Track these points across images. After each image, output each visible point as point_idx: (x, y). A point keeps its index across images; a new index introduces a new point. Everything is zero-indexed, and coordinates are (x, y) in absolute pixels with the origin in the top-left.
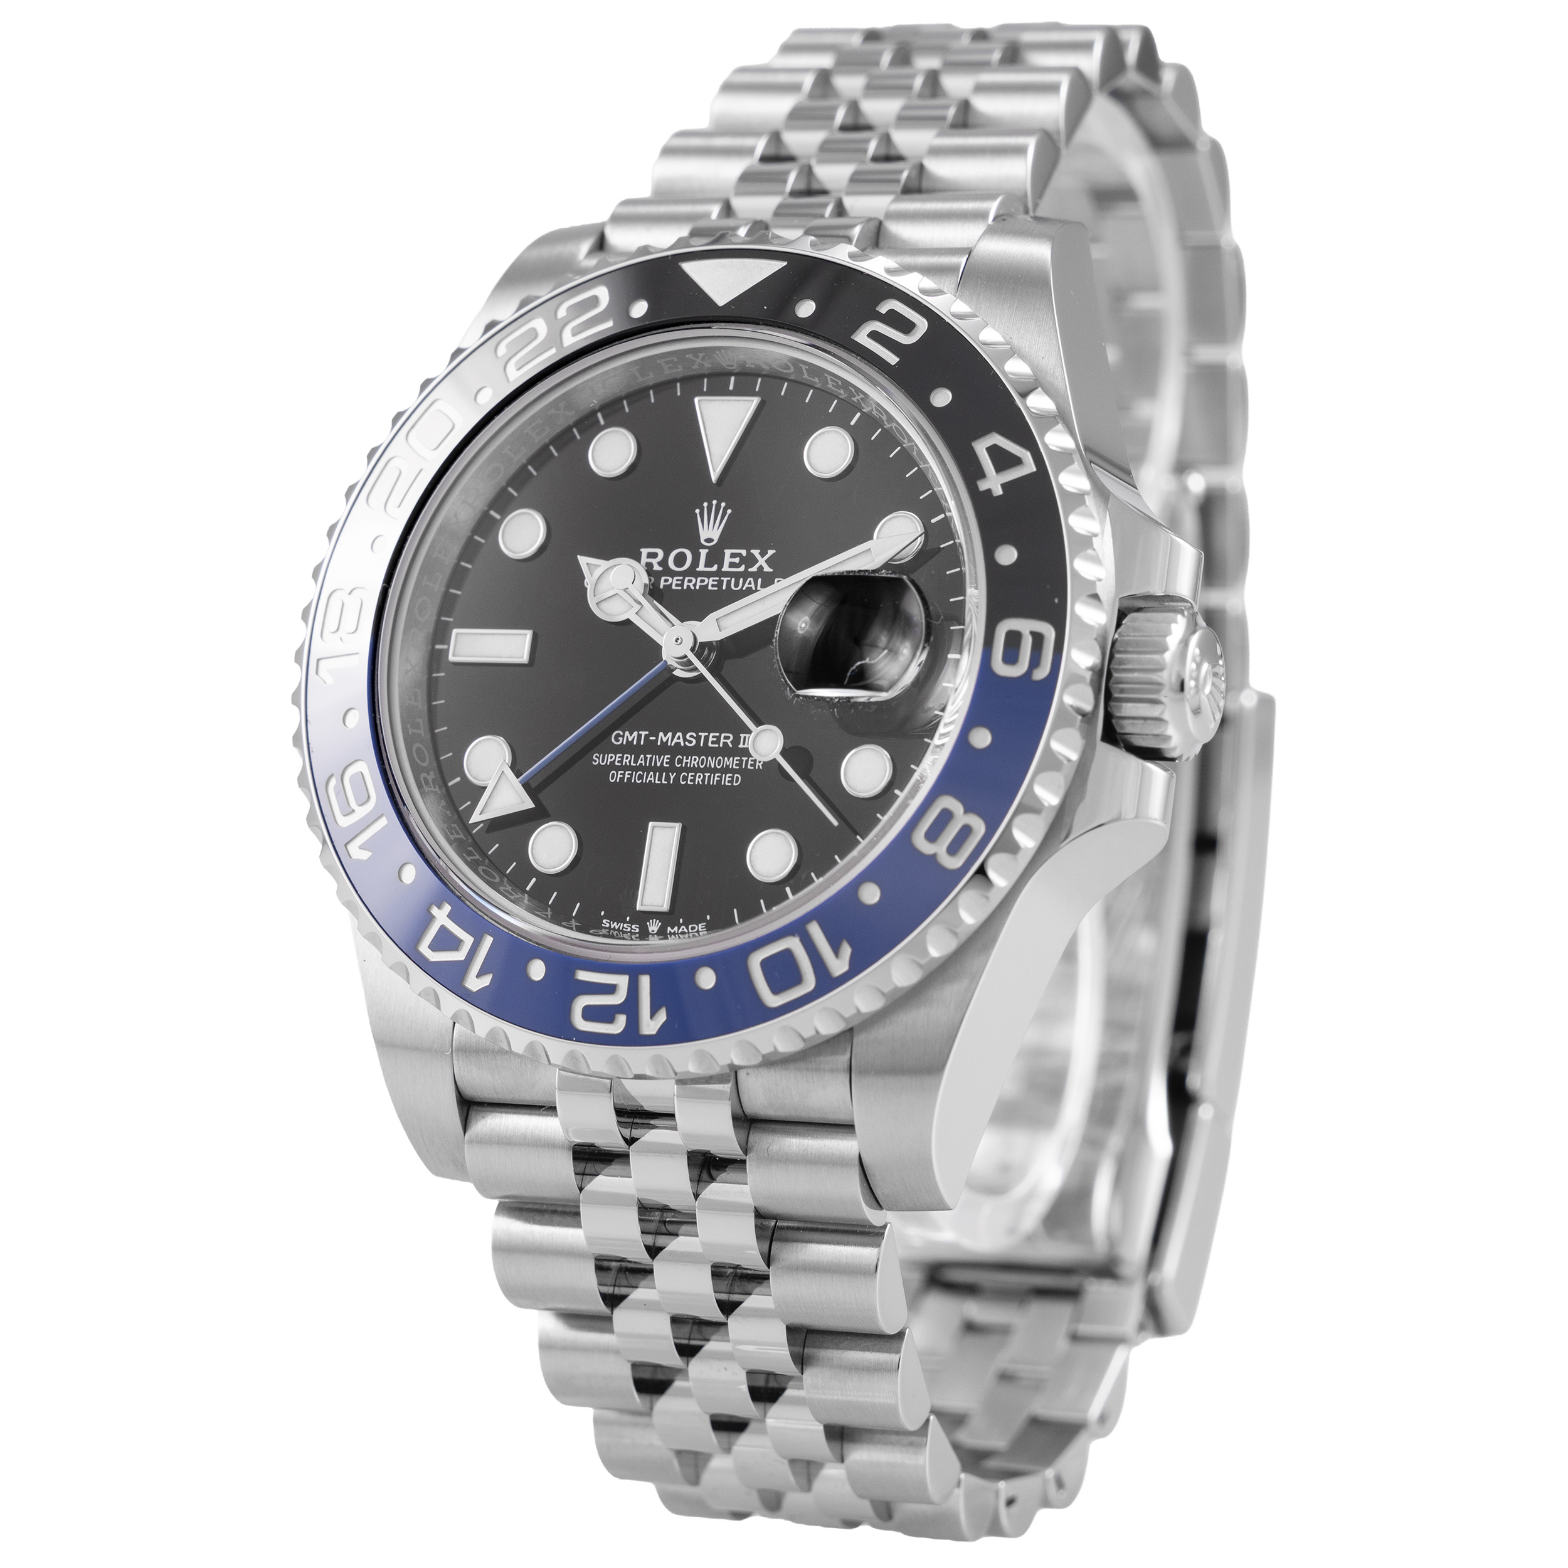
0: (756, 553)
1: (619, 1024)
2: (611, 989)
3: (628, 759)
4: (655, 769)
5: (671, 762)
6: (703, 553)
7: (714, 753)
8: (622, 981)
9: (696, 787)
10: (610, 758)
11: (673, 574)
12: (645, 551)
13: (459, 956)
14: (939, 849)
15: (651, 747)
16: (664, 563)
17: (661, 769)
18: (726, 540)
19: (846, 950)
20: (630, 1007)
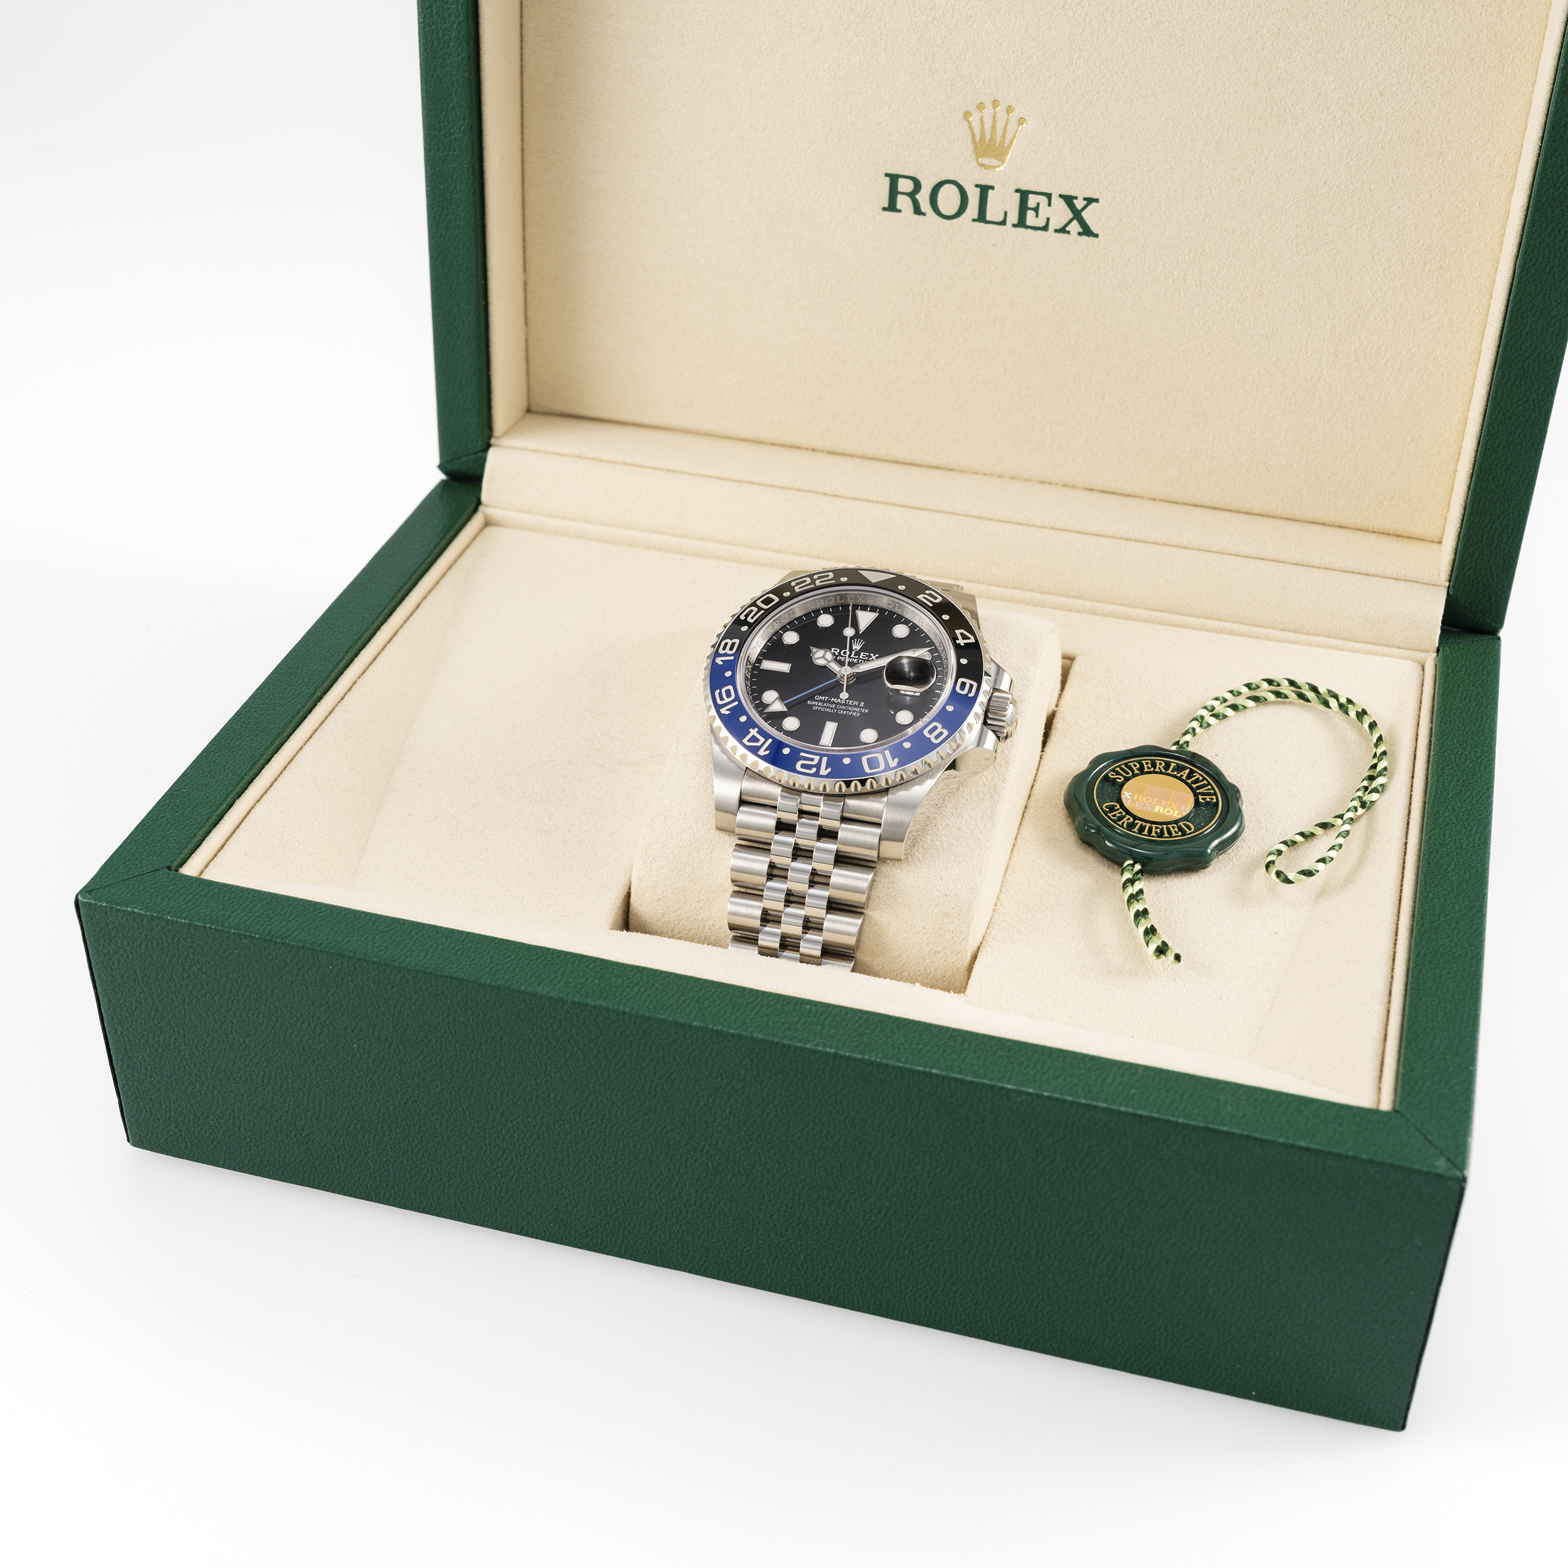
0: (872, 655)
1: (814, 770)
2: (812, 760)
3: (820, 704)
4: (830, 708)
5: (836, 706)
6: (854, 652)
7: (851, 706)
8: (817, 758)
9: (843, 715)
10: (814, 703)
11: (842, 656)
12: (833, 649)
13: (759, 744)
14: (932, 737)
15: (828, 701)
16: (839, 653)
17: (832, 708)
18: (861, 650)
19: (896, 760)
20: (818, 766)
